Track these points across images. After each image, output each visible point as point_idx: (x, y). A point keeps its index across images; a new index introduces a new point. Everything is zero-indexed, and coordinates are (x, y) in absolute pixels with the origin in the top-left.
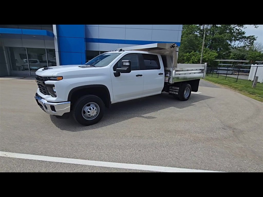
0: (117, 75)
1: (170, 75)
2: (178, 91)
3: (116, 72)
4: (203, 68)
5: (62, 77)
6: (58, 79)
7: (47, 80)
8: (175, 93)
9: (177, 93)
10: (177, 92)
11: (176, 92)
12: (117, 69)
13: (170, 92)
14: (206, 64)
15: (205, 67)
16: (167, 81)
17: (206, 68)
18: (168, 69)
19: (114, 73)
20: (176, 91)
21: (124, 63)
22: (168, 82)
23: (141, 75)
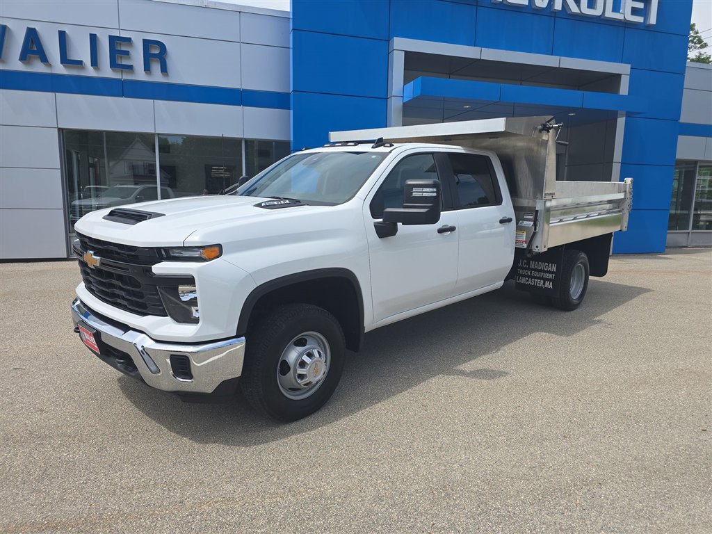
0: (386, 231)
1: (535, 225)
2: (551, 276)
3: (381, 220)
4: (621, 196)
5: (220, 246)
6: (203, 256)
7: (160, 260)
8: (540, 283)
9: (549, 285)
10: (549, 280)
11: (545, 280)
12: (388, 210)
13: (523, 280)
14: (629, 180)
15: (625, 191)
16: (525, 246)
17: (628, 196)
18: (525, 202)
19: (377, 226)
20: (546, 276)
21: (414, 190)
22: (528, 246)
23: (452, 229)
